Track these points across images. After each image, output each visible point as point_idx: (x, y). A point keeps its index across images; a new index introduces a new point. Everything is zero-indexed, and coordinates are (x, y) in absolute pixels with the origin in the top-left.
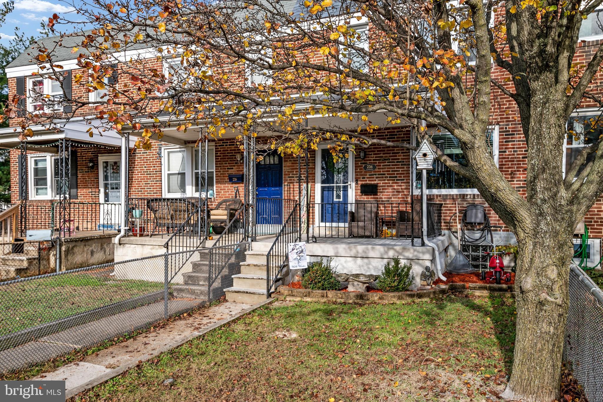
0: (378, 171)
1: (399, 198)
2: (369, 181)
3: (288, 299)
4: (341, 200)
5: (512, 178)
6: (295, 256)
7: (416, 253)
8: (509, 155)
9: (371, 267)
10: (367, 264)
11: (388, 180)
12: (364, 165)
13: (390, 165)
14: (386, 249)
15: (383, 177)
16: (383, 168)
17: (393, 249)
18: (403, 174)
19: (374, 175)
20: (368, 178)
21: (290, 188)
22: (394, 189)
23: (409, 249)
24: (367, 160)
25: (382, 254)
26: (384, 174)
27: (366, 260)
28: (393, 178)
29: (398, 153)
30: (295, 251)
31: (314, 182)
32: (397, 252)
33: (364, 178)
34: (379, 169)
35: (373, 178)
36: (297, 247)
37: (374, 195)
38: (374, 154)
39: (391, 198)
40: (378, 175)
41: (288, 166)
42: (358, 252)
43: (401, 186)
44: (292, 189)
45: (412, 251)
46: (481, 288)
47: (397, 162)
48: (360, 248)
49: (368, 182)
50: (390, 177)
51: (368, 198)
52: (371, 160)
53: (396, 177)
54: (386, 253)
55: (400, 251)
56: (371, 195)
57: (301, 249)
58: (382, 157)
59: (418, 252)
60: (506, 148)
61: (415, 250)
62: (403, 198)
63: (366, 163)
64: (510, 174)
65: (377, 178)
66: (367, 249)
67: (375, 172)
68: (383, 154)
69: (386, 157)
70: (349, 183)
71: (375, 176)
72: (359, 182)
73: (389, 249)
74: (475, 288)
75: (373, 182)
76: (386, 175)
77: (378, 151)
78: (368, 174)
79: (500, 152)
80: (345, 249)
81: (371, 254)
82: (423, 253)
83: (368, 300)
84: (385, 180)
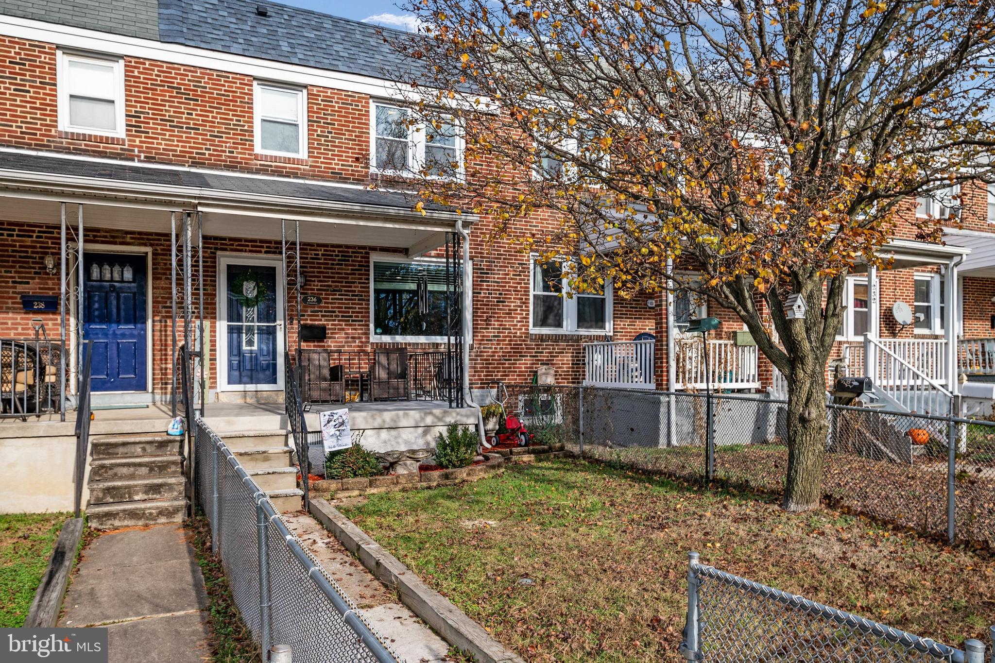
0: (325, 307)
2: (311, 320)
3: (341, 495)
5: (487, 325)
6: (333, 431)
7: (459, 417)
8: (484, 297)
9: (400, 440)
10: (396, 438)
11: (339, 321)
12: (302, 296)
13: (342, 299)
14: (423, 415)
15: (332, 316)
16: (331, 303)
17: (431, 413)
18: (362, 313)
19: (318, 311)
20: (308, 315)
21: (166, 326)
22: (349, 334)
23: (451, 413)
24: (308, 289)
25: (416, 422)
26: (334, 312)
27: (393, 433)
28: (346, 318)
29: (354, 283)
30: (332, 423)
31: (215, 318)
32: (437, 417)
33: (303, 316)
34: (325, 303)
35: (318, 316)
36: (335, 417)
37: (318, 342)
38: (319, 281)
39: (344, 346)
40: (325, 312)
41: (162, 288)
42: (384, 422)
43: (357, 329)
44: (169, 329)
45: (454, 415)
46: (524, 453)
47: (353, 295)
48: (388, 416)
49: (309, 322)
50: (342, 316)
51: (310, 346)
52: (313, 290)
53: (351, 317)
54: (423, 419)
55: (440, 416)
56: (314, 342)
57: (341, 420)
58: (330, 286)
59: (462, 415)
60: (481, 289)
61: (458, 414)
62: (362, 346)
63: (306, 294)
64: (485, 321)
65: (322, 316)
66: (398, 416)
67: (321, 307)
68: (333, 282)
69: (337, 286)
70: (278, 322)
71: (320, 314)
72: (295, 322)
73: (426, 414)
74: (519, 453)
75: (317, 323)
76: (337, 313)
77: (324, 277)
78: (309, 310)
79: (474, 293)
80: (365, 418)
81: (403, 423)
82: (468, 416)
83: (456, 478)
84: (334, 320)
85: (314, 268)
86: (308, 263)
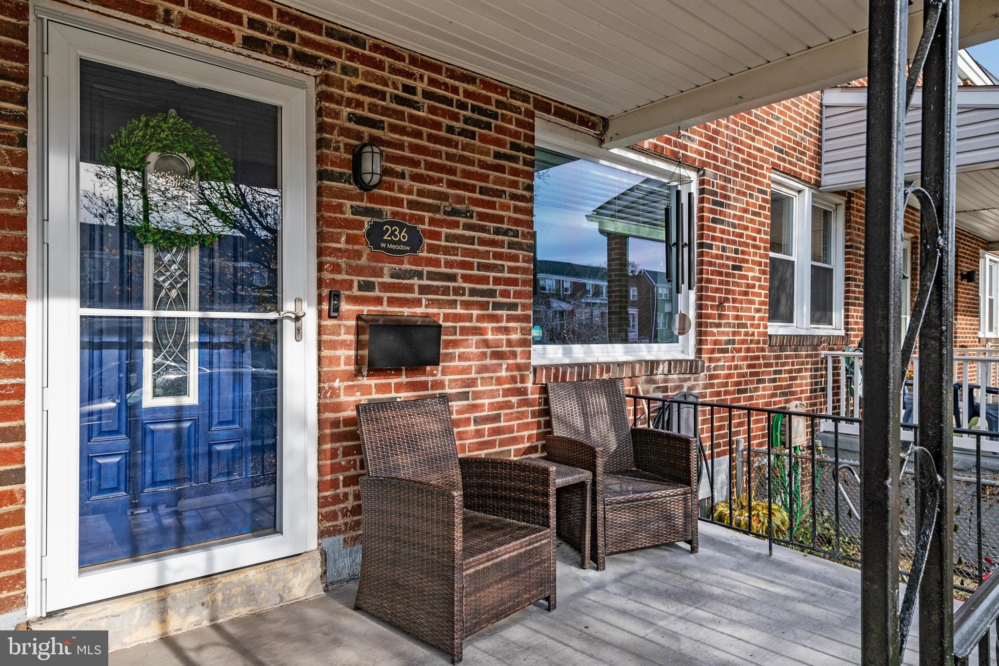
0: (430, 262)
1: (499, 381)
2: (392, 302)
4: (192, 398)
8: (716, 256)
11: (467, 305)
12: (367, 221)
13: (470, 240)
15: (446, 291)
16: (447, 251)
18: (513, 282)
19: (411, 275)
20: (385, 287)
22: (486, 344)
24: (384, 200)
26: (452, 278)
28: (482, 298)
29: (500, 194)
31: (18, 286)
33: (369, 286)
34: (432, 249)
35: (409, 289)
38: (415, 178)
39: (472, 383)
40: (432, 276)
43: (507, 330)
47: (497, 231)
49: (385, 308)
50: (473, 292)
51: (385, 388)
52: (398, 202)
53: (492, 293)
56: (398, 372)
58: (444, 197)
60: (712, 238)
63: (379, 214)
64: (717, 308)
65: (424, 290)
67: (418, 261)
68: (452, 184)
69: (460, 200)
70: (289, 306)
71: (416, 281)
72: (345, 307)
75: (406, 311)
76: (460, 283)
77: (430, 166)
78: (387, 267)
84: (452, 304)
85: (402, 131)
86: (386, 111)
